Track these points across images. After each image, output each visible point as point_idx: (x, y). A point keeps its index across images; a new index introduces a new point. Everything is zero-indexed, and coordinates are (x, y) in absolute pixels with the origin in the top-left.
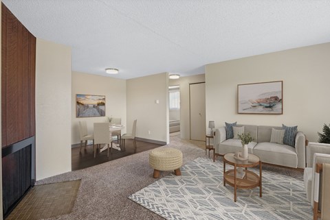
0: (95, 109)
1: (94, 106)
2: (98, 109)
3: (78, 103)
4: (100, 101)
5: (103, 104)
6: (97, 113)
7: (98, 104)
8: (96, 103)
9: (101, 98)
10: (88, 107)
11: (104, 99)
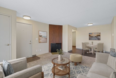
0: (96, 38)
1: (95, 37)
2: (97, 38)
3: (89, 36)
4: (98, 35)
5: (100, 36)
6: (97, 39)
7: (97, 36)
8: (96, 35)
9: (98, 33)
10: (93, 37)
11: (100, 34)
